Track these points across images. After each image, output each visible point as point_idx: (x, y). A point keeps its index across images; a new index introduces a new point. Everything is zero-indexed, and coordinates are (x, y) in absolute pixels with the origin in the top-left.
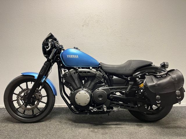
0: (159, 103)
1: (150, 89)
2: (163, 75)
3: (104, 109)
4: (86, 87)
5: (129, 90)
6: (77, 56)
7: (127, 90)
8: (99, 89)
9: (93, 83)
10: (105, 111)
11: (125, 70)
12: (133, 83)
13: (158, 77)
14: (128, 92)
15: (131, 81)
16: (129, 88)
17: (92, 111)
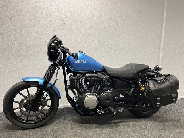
0: (158, 104)
1: (153, 93)
2: (162, 80)
3: (114, 112)
4: (92, 91)
5: (132, 93)
6: (85, 61)
7: (130, 93)
8: (105, 93)
9: (99, 87)
10: (115, 114)
11: (128, 74)
12: (134, 85)
13: (158, 81)
14: (131, 94)
15: (133, 84)
16: (132, 90)
17: (100, 113)
